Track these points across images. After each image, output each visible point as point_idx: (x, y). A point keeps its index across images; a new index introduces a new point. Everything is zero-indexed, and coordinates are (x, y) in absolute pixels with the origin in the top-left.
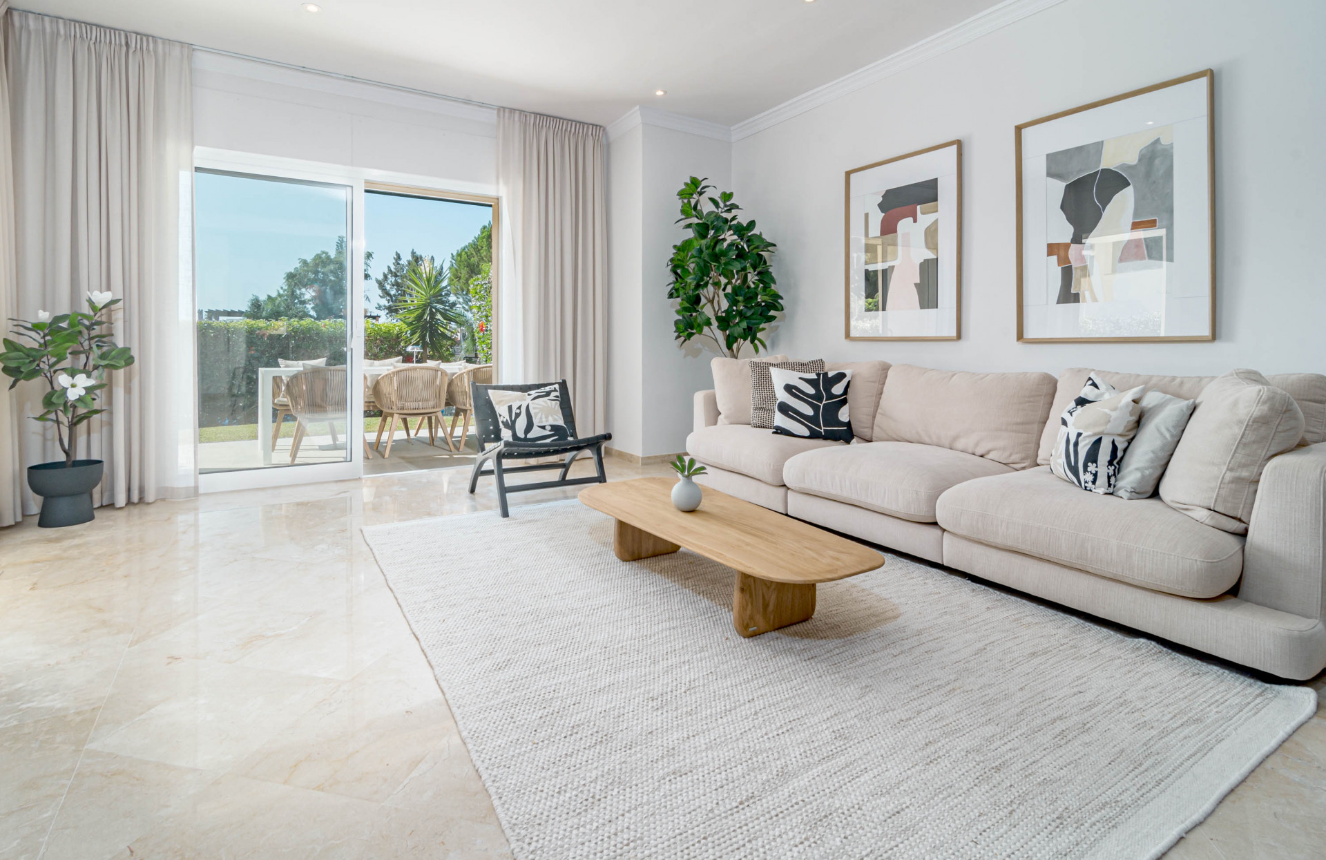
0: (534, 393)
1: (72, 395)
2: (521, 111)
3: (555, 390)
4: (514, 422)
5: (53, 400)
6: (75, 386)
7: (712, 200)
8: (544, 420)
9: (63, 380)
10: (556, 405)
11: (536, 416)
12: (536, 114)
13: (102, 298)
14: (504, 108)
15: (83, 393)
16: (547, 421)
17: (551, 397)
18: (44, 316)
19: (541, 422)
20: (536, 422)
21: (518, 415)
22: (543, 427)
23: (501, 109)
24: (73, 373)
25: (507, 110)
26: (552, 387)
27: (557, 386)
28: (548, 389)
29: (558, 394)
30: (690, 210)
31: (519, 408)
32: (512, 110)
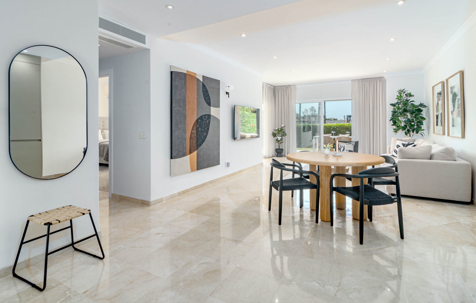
0: (347, 143)
1: (279, 139)
2: (357, 80)
3: (353, 143)
4: (341, 149)
5: (277, 140)
6: (279, 138)
7: (406, 95)
8: (347, 148)
9: (278, 137)
10: (353, 146)
11: (346, 147)
12: (361, 79)
13: (283, 126)
14: (353, 80)
15: (280, 139)
16: (348, 149)
17: (351, 144)
18: (277, 129)
19: (346, 149)
20: (345, 149)
21: (342, 147)
22: (347, 150)
23: (352, 81)
24: (279, 136)
25: (353, 81)
26: (353, 142)
27: (354, 142)
28: (351, 143)
29: (354, 144)
30: (399, 97)
31: (342, 146)
32: (355, 80)
